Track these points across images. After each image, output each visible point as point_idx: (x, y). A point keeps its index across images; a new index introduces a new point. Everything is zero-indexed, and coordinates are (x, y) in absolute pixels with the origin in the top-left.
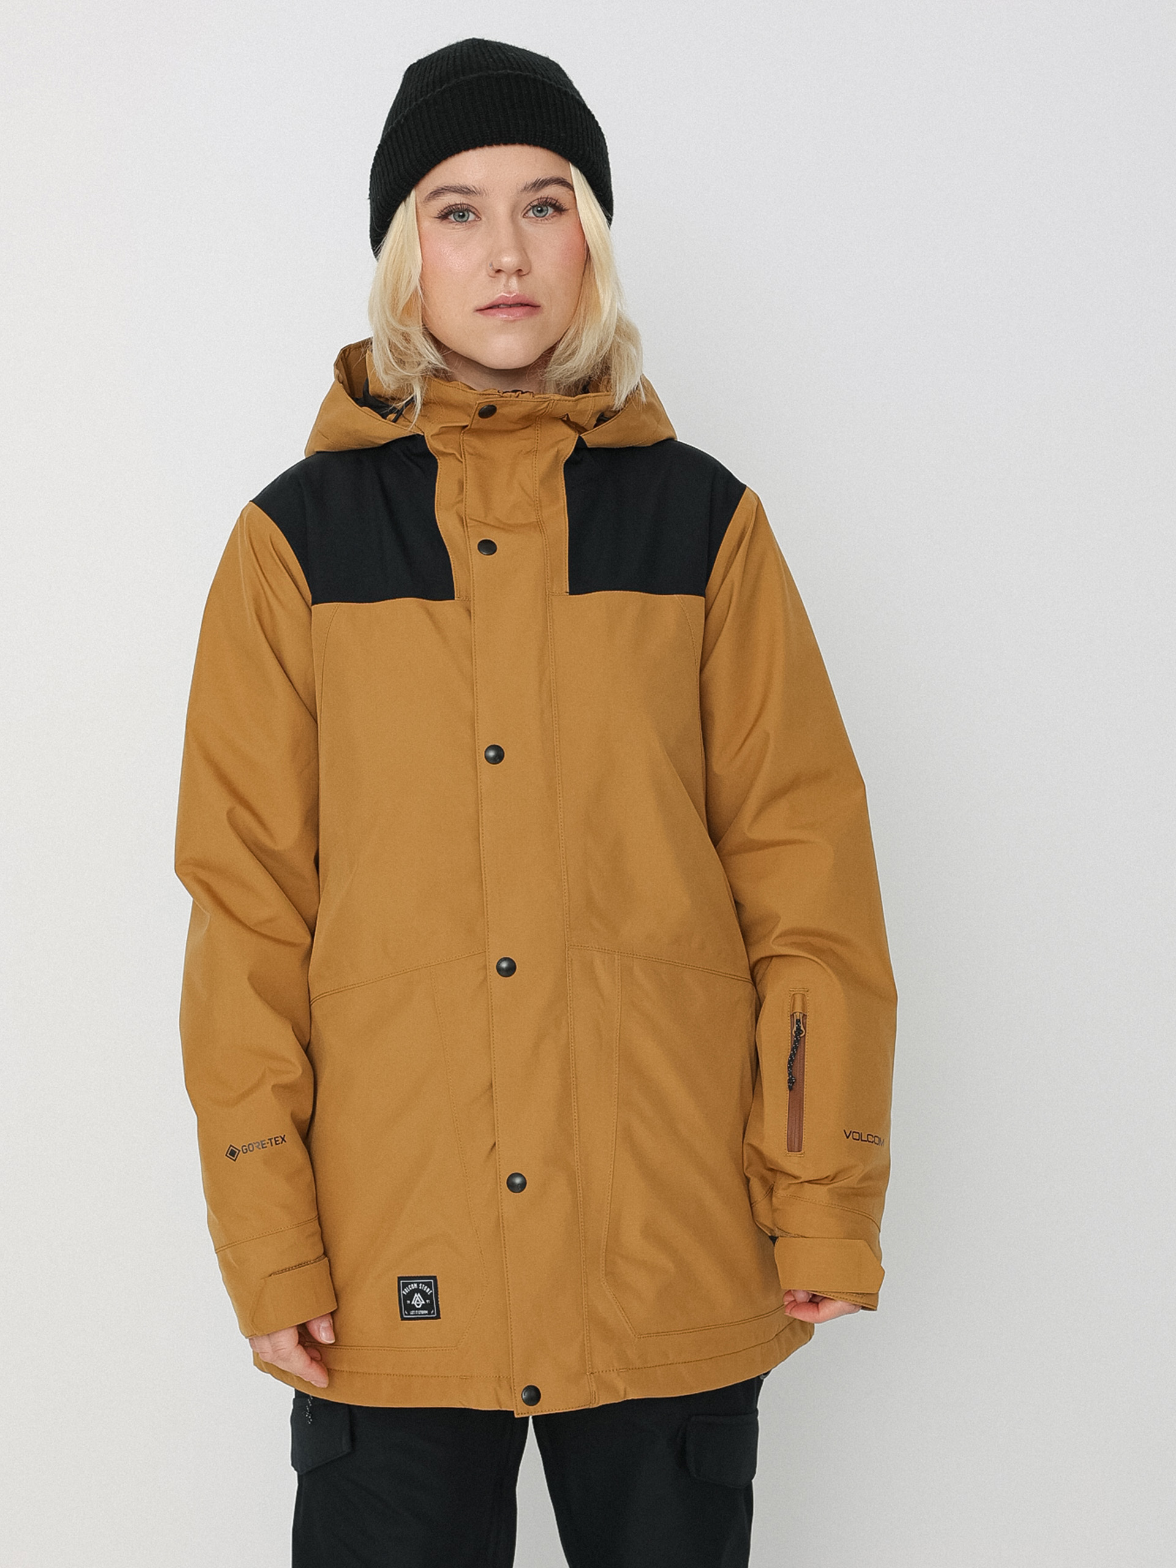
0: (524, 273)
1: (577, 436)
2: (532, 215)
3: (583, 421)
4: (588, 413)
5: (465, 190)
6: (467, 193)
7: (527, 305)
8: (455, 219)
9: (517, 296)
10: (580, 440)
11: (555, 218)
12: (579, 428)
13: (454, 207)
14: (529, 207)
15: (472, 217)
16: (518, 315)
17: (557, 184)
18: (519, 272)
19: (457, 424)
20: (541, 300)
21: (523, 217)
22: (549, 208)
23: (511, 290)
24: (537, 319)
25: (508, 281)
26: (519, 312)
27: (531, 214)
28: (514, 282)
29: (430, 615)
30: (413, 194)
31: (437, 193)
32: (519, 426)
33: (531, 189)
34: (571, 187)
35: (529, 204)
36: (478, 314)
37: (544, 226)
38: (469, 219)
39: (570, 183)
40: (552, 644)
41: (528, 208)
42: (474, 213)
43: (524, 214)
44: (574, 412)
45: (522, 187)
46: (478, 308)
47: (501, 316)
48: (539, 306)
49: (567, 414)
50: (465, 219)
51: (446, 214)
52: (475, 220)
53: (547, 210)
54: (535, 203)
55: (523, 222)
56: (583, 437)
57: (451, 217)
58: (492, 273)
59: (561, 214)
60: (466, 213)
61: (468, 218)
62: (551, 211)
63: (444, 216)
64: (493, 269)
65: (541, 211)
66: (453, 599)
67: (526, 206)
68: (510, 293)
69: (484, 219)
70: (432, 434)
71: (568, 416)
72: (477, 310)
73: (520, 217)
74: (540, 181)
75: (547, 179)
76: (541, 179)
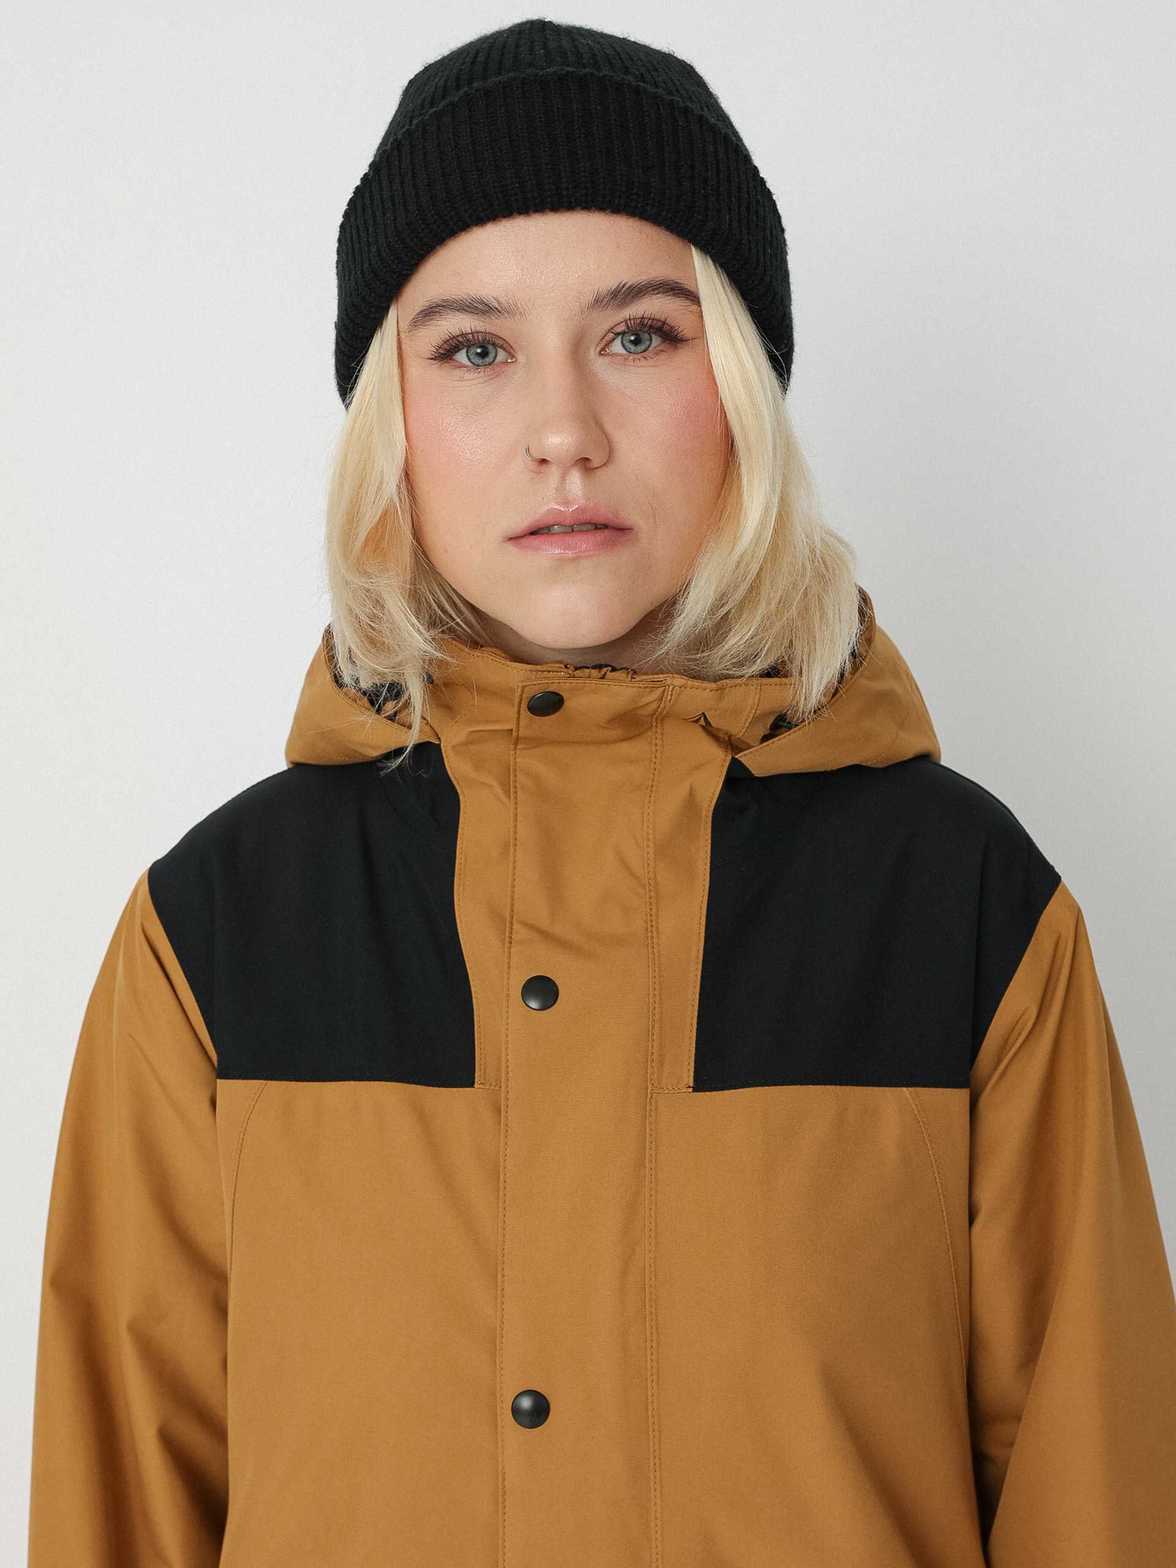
0: (596, 465)
1: (729, 758)
2: (621, 350)
3: (738, 728)
4: (745, 714)
5: (480, 307)
6: (484, 313)
7: (605, 527)
8: (469, 360)
9: (582, 510)
10: (735, 765)
11: (663, 356)
12: (733, 745)
13: (461, 339)
14: (611, 335)
15: (501, 355)
16: (583, 547)
17: (664, 293)
18: (584, 463)
19: (498, 727)
20: (630, 516)
21: (600, 354)
22: (654, 336)
23: (570, 496)
24: (623, 556)
25: (563, 478)
26: (585, 542)
27: (617, 347)
28: (576, 482)
29: (423, 1119)
30: (392, 313)
31: (431, 312)
32: (614, 734)
33: (608, 304)
34: (692, 297)
35: (609, 331)
36: (510, 546)
37: (640, 370)
38: (497, 361)
39: (692, 289)
40: (653, 1193)
41: (607, 338)
42: (504, 349)
43: (603, 349)
44: (716, 710)
45: (590, 298)
46: (512, 534)
47: (549, 552)
48: (630, 529)
49: (703, 714)
50: (488, 360)
51: (449, 351)
52: (506, 363)
53: (651, 340)
54: (621, 328)
55: (599, 366)
56: (742, 760)
57: (461, 357)
58: (533, 466)
59: (676, 348)
60: (490, 348)
61: (495, 357)
62: (656, 341)
63: (446, 353)
64: (534, 459)
65: (637, 342)
66: (472, 1085)
67: (604, 332)
68: (567, 503)
69: (521, 359)
70: (454, 743)
71: (705, 718)
72: (511, 539)
73: (593, 353)
74: (626, 286)
75: (642, 284)
76: (629, 284)
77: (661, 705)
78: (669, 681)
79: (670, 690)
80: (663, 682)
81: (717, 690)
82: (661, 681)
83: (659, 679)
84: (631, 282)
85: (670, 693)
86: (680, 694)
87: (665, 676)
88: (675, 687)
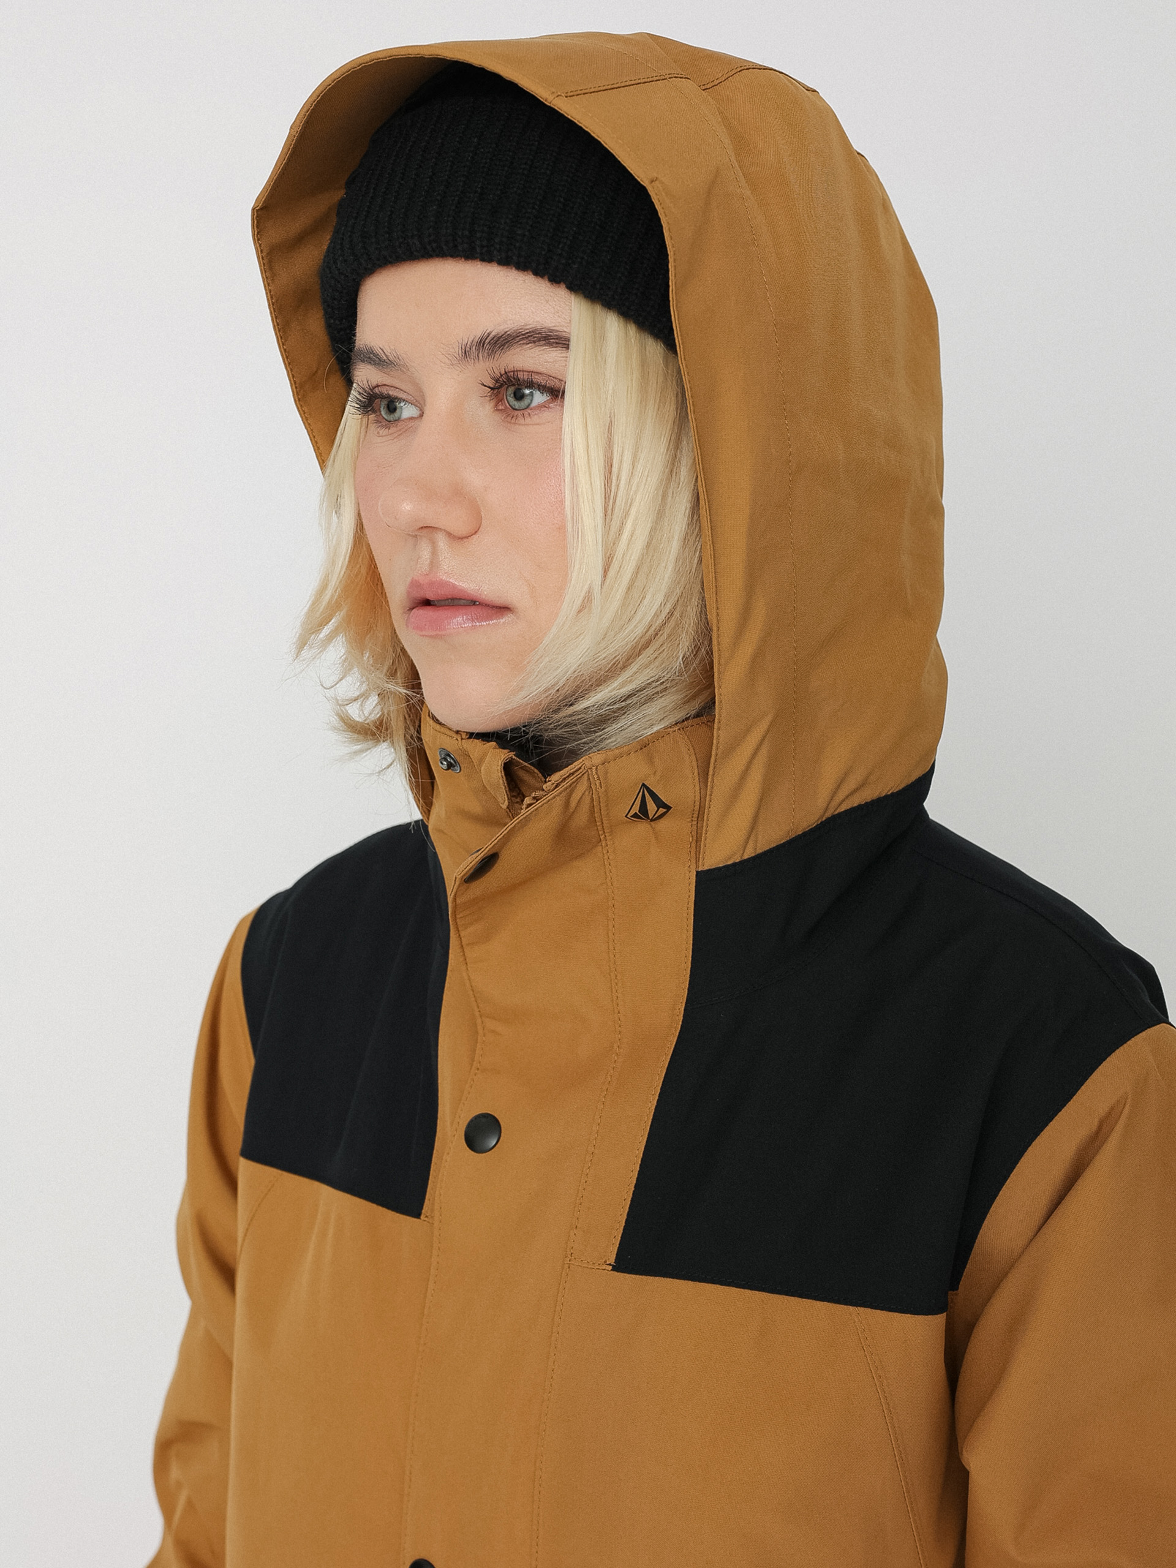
15: (407, 410)
38: (403, 415)
50: (397, 414)
52: (413, 418)
61: (401, 413)
66: (419, 1216)
74: (491, 336)
75: (508, 333)
76: (493, 334)
77: (594, 796)
78: (588, 764)
79: (594, 773)
80: (583, 768)
81: (641, 749)
82: (580, 768)
83: (576, 768)
84: (496, 331)
85: (596, 776)
86: (606, 773)
87: (581, 760)
88: (597, 766)
